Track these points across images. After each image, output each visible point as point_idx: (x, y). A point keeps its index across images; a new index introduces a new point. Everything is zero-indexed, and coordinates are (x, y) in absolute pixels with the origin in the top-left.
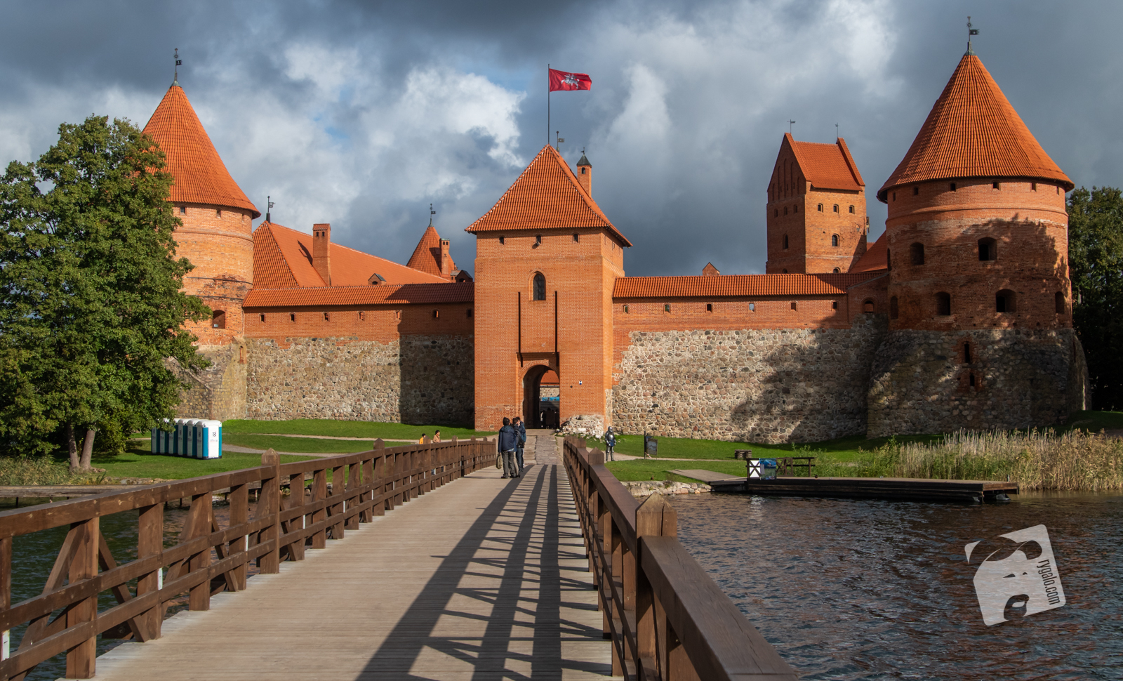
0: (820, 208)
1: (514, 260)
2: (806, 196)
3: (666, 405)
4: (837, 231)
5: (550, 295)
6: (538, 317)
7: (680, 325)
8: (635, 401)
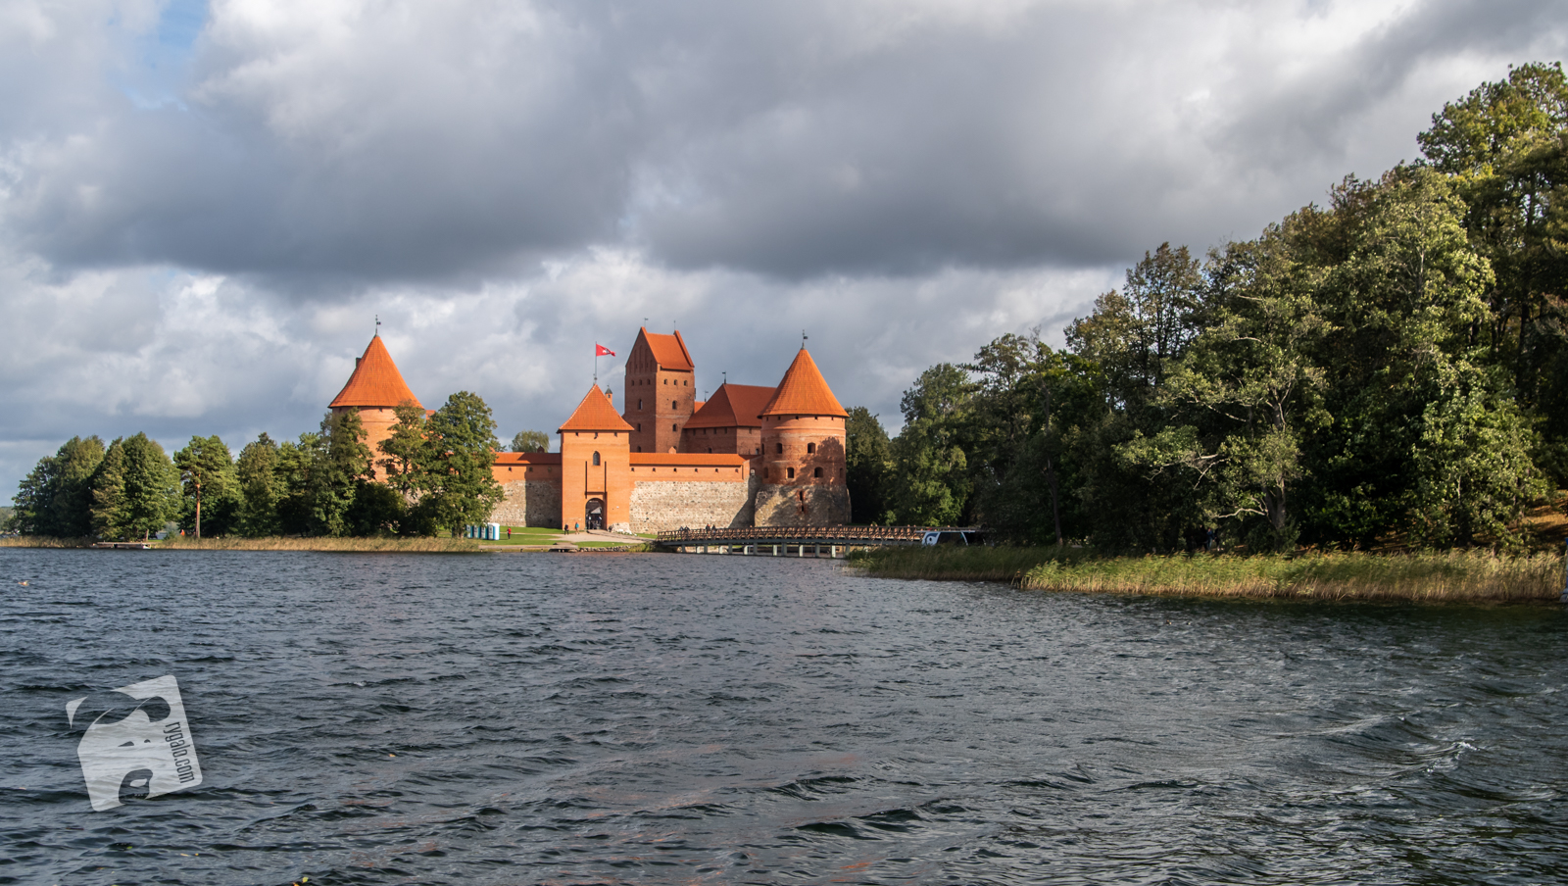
0: (665, 382)
1: (584, 445)
2: (657, 374)
3: (653, 518)
4: (675, 399)
5: (602, 463)
6: (596, 474)
7: (661, 479)
8: (637, 516)
